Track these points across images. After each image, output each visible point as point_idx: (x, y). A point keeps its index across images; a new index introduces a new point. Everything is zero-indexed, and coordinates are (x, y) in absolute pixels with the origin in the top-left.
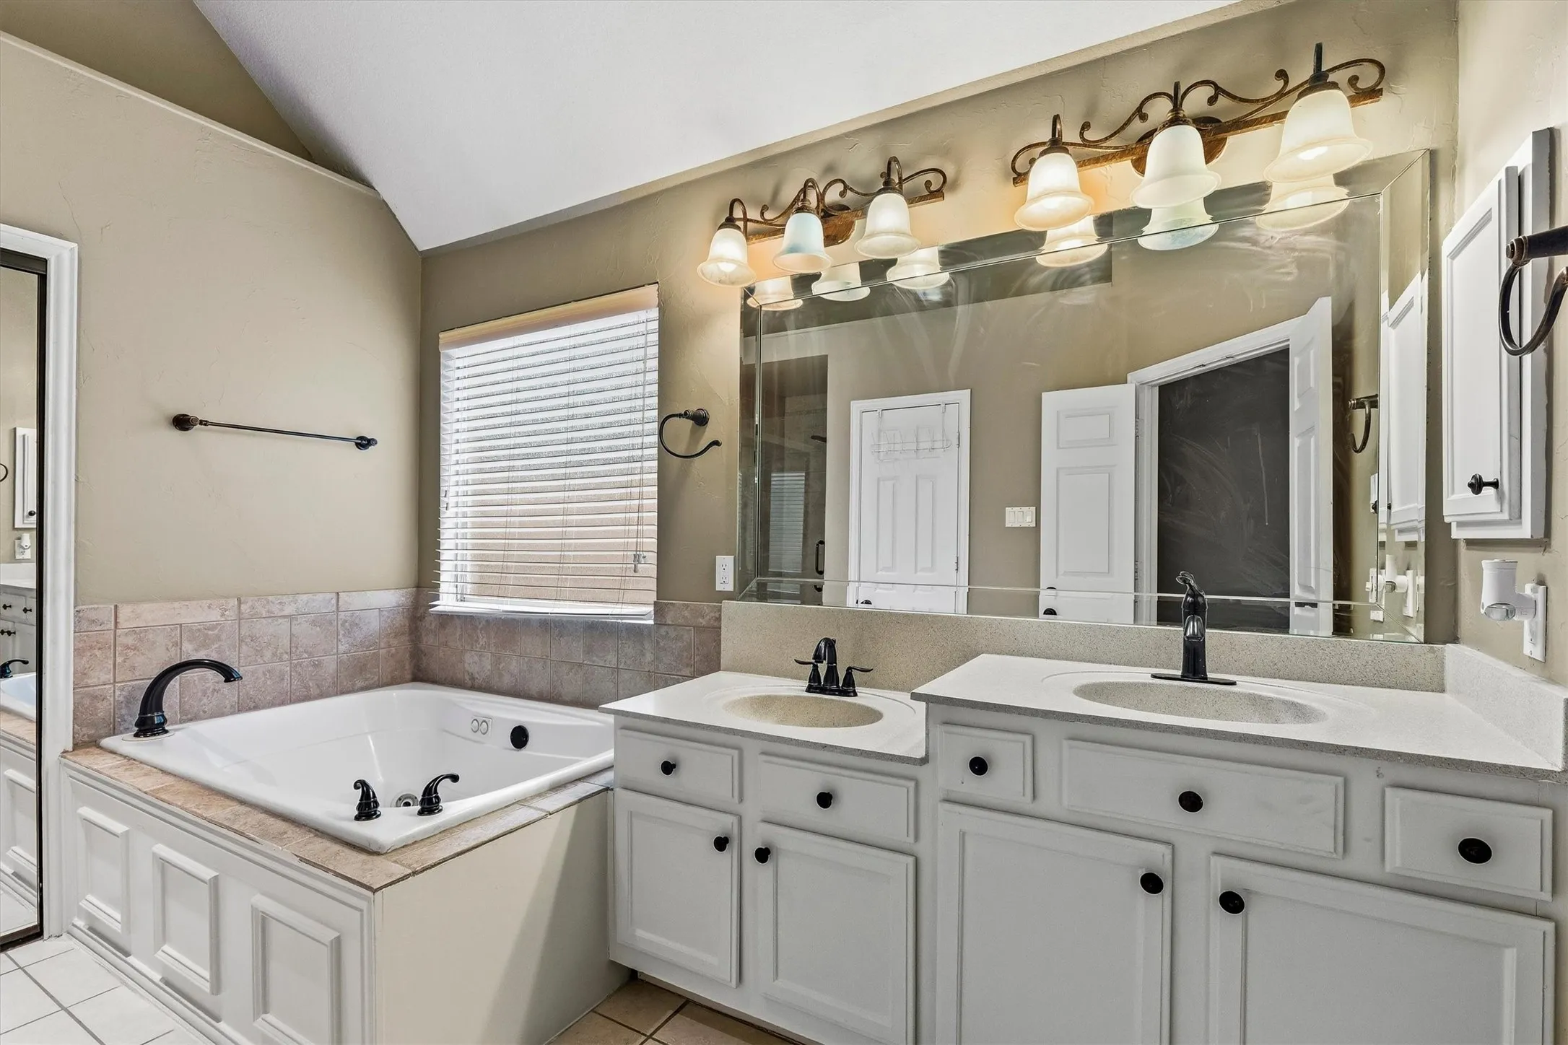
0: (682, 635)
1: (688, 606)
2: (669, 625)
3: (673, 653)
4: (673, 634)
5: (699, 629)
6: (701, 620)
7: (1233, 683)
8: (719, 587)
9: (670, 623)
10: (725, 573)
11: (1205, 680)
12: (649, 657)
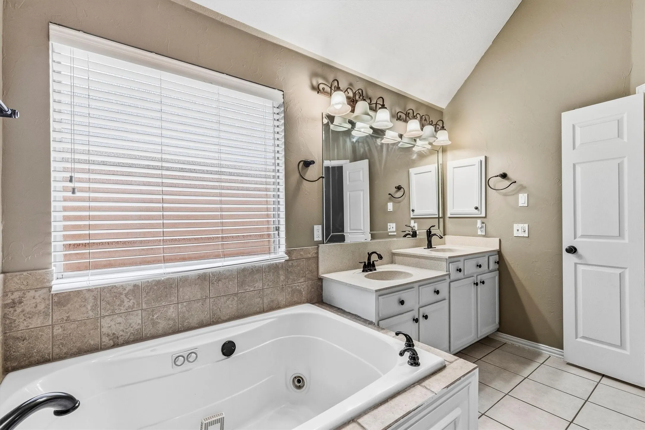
0: (300, 263)
1: (302, 249)
2: (293, 260)
3: (295, 273)
4: (295, 264)
5: (308, 259)
6: (309, 255)
7: (435, 248)
8: (316, 239)
9: (294, 259)
10: (318, 233)
11: (432, 248)
12: (282, 278)
